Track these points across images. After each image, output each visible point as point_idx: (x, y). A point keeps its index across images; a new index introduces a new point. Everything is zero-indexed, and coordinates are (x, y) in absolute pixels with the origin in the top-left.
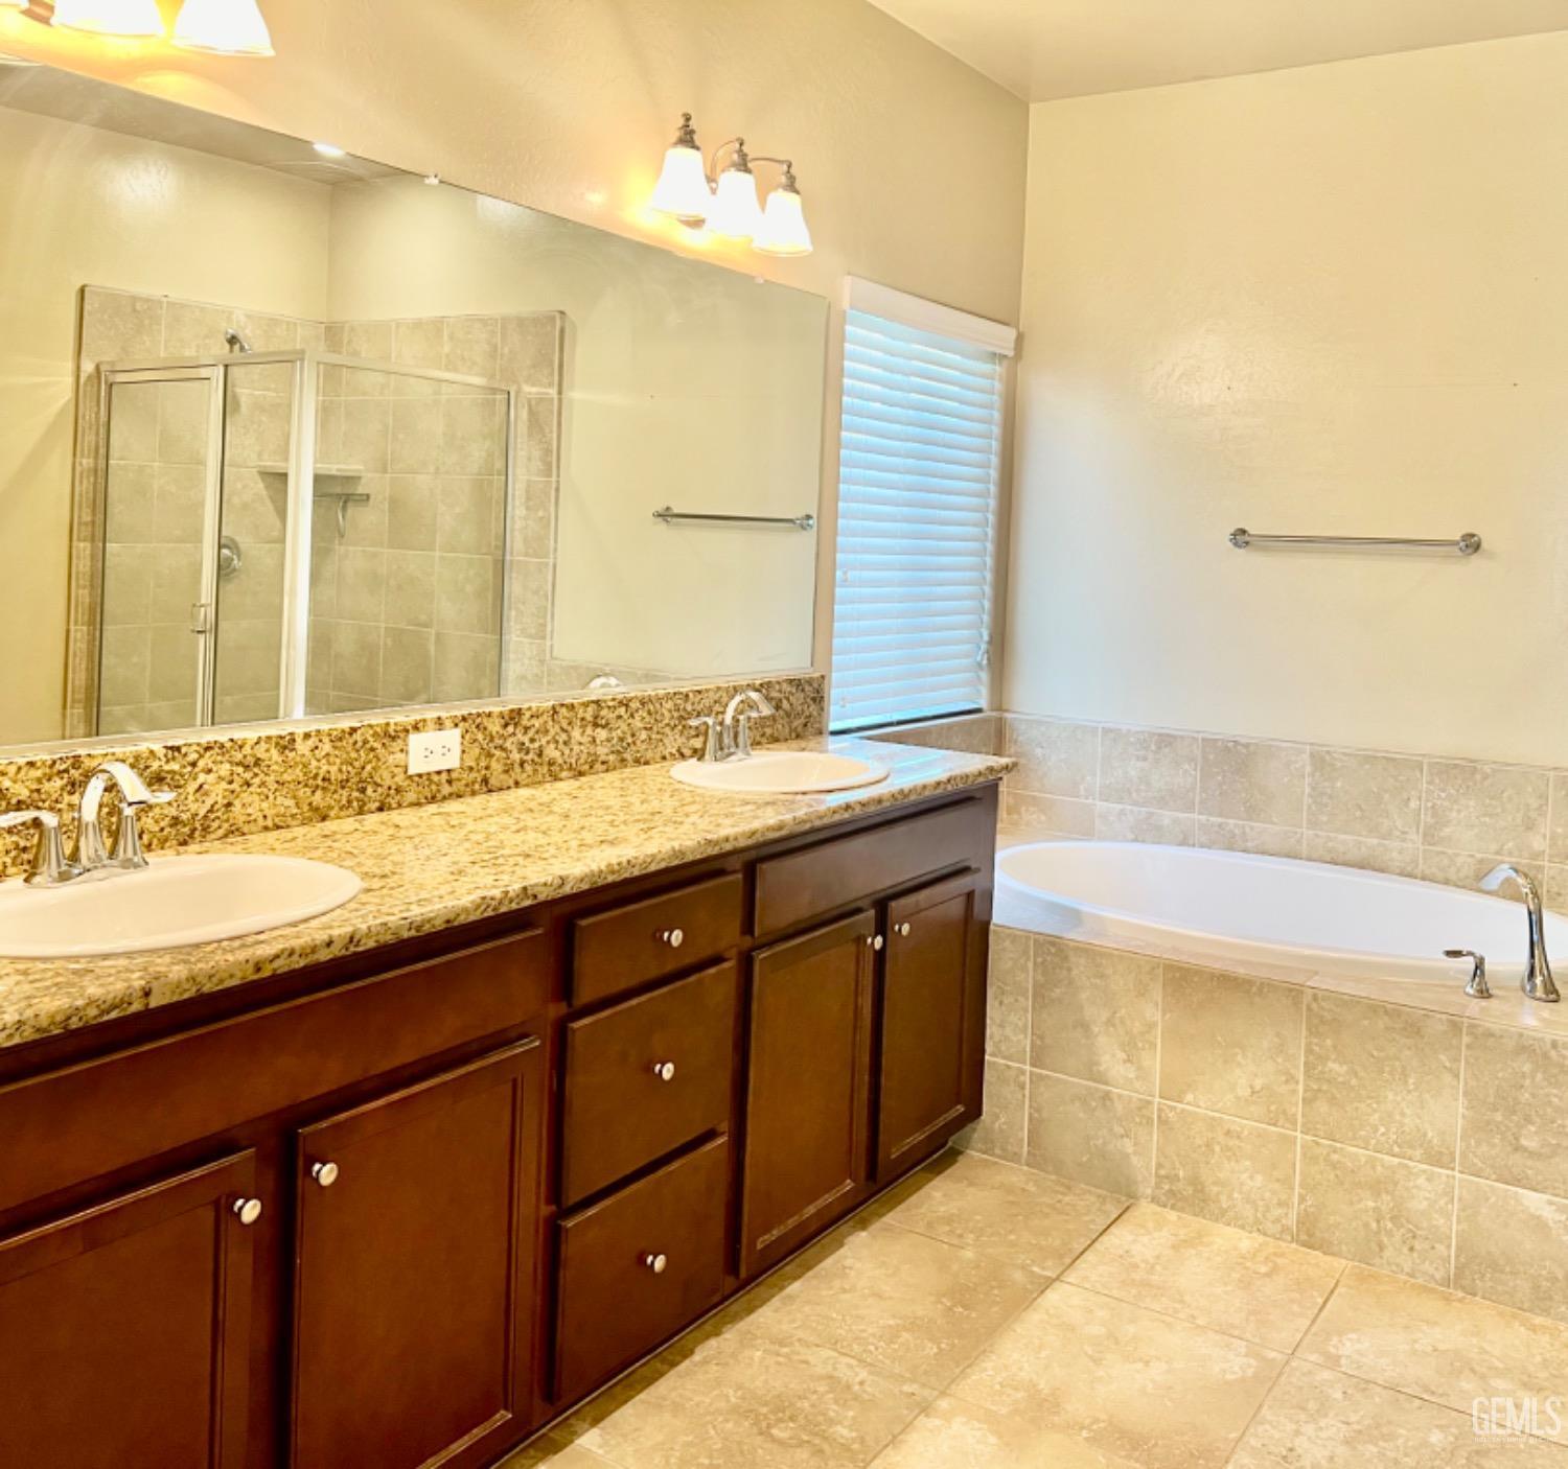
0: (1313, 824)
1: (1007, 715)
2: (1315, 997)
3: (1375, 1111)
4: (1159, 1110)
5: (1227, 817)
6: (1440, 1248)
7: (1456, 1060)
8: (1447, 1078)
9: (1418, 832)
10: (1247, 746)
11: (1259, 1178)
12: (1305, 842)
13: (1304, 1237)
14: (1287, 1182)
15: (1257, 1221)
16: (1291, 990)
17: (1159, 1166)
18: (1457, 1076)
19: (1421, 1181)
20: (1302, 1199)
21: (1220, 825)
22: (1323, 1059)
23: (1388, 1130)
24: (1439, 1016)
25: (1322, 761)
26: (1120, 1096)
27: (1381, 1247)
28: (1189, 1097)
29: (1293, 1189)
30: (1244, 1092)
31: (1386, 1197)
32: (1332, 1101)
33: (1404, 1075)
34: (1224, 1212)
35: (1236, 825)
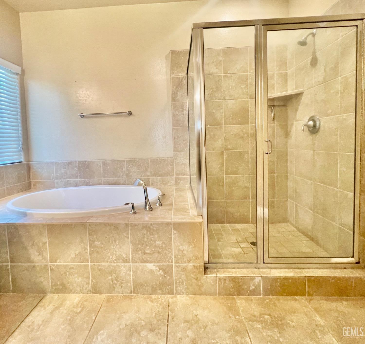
0: (104, 177)
1: (30, 162)
2: (90, 225)
3: (109, 252)
4: (50, 266)
5: (86, 178)
6: (129, 284)
7: (128, 234)
8: (126, 239)
9: (125, 175)
10: (88, 162)
11: (80, 279)
12: (102, 182)
13: (94, 291)
14: (88, 278)
15: (81, 290)
16: (83, 224)
17: (52, 282)
18: (128, 238)
19: (123, 268)
20: (92, 281)
21: (84, 181)
22: (93, 242)
23: (113, 257)
24: (122, 223)
25: (104, 163)
26: (38, 265)
27: (114, 288)
28: (58, 261)
29: (89, 279)
30: (73, 256)
31: (114, 275)
32: (97, 252)
33: (115, 241)
34: (71, 291)
35: (88, 180)
